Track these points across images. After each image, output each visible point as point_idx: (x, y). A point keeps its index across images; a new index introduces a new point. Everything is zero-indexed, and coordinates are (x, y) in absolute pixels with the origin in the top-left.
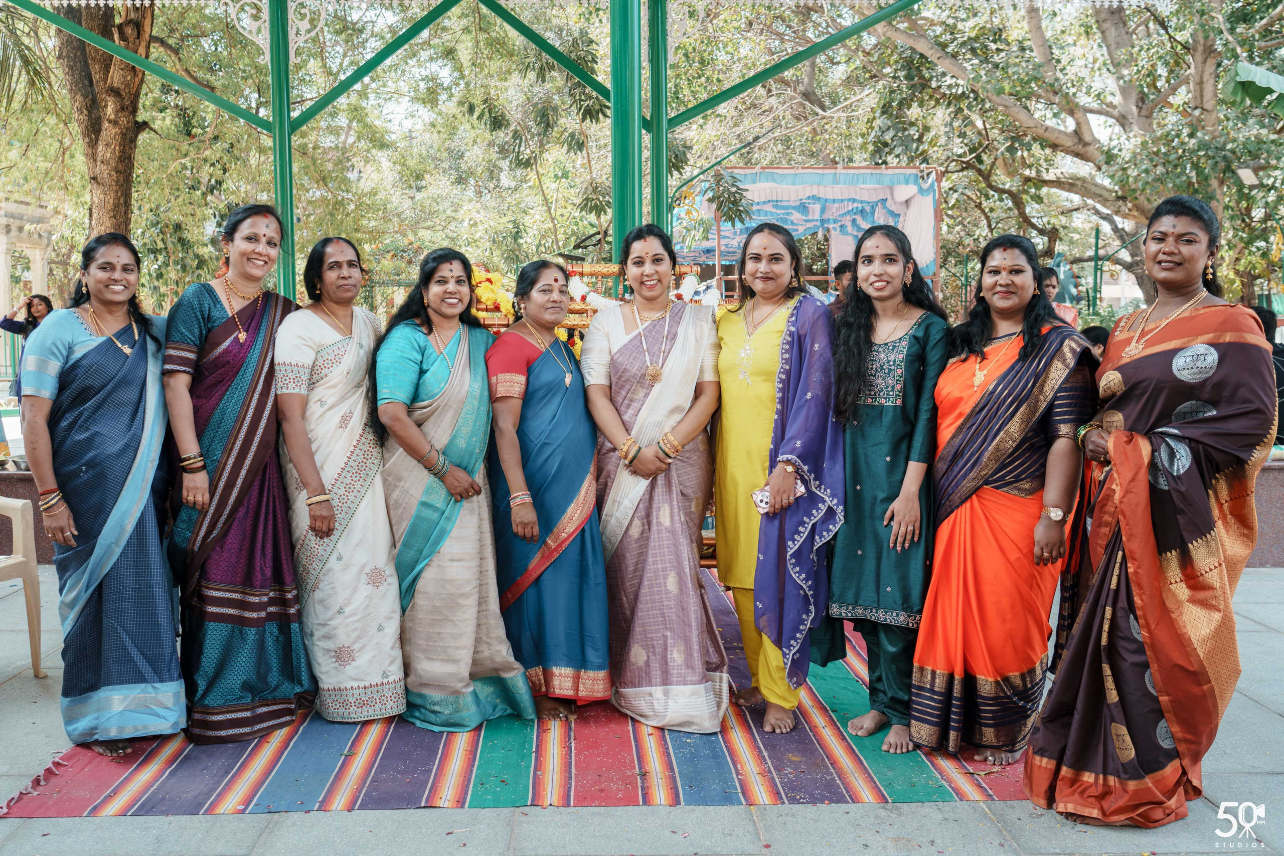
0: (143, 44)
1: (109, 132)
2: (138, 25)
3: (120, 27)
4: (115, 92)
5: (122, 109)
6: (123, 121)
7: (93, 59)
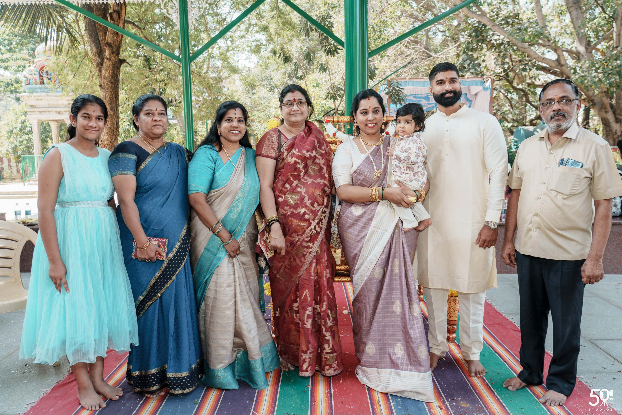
0: (122, 22)
1: (107, 64)
2: (119, 13)
3: (111, 14)
4: (109, 45)
5: (113, 53)
6: (113, 58)
7: (99, 30)
